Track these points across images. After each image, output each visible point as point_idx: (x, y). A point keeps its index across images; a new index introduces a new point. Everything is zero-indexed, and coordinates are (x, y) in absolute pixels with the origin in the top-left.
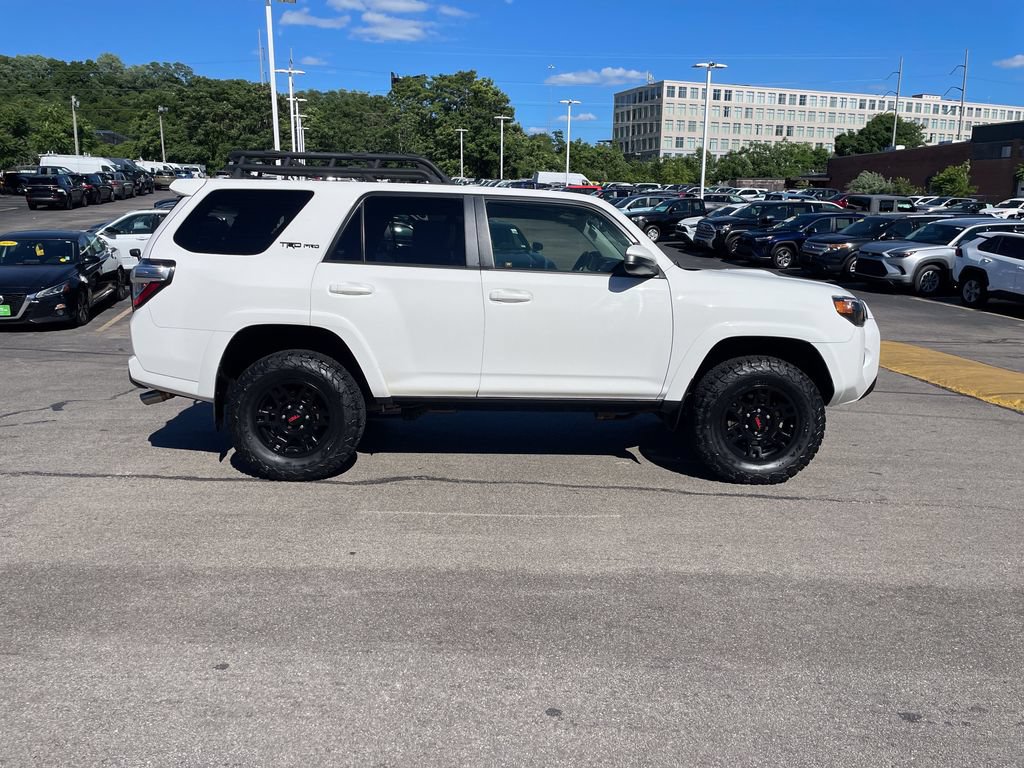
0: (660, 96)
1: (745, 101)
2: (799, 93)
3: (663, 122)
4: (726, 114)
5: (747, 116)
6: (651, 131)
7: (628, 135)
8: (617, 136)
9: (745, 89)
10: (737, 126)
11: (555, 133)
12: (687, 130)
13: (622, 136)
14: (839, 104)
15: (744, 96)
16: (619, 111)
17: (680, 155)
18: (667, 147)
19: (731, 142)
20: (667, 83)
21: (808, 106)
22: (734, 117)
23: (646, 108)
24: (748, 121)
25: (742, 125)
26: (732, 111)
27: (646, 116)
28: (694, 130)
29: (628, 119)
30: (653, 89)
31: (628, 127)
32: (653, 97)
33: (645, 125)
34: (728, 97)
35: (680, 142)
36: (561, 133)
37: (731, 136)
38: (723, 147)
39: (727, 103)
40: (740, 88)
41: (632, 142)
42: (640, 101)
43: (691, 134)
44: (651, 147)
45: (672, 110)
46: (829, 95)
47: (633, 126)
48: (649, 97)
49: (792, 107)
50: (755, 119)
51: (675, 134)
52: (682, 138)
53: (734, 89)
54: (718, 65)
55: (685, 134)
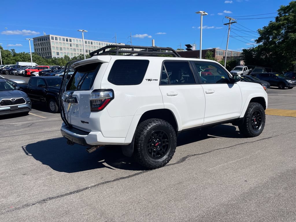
0: (49, 39)
1: (76, 43)
2: (90, 41)
3: (52, 47)
4: (71, 46)
5: (77, 47)
6: (48, 50)
7: (40, 51)
8: (36, 51)
9: (75, 39)
10: (75, 49)
11: (12, 50)
12: (59, 50)
13: (38, 51)
14: (101, 45)
15: (75, 41)
16: (35, 43)
17: (59, 57)
18: (54, 55)
19: (73, 54)
20: (51, 36)
21: (93, 45)
22: (73, 47)
23: (45, 43)
24: (78, 48)
25: (76, 49)
26: (72, 45)
27: (45, 45)
28: (62, 50)
29: (39, 46)
30: (46, 37)
31: (39, 49)
32: (47, 40)
33: (45, 48)
34: (71, 41)
35: (58, 54)
36: (14, 50)
37: (73, 52)
38: (71, 55)
39: (71, 43)
40: (74, 39)
41: (42, 53)
42: (42, 40)
43: (61, 51)
44: (48, 55)
45: (54, 44)
46: (98, 42)
47: (41, 48)
48: (45, 40)
49: (89, 45)
50: (79, 48)
51: (56, 51)
52: (58, 52)
53: (72, 39)
54: (85, 31)
55: (59, 51)
